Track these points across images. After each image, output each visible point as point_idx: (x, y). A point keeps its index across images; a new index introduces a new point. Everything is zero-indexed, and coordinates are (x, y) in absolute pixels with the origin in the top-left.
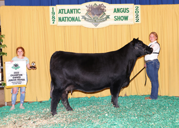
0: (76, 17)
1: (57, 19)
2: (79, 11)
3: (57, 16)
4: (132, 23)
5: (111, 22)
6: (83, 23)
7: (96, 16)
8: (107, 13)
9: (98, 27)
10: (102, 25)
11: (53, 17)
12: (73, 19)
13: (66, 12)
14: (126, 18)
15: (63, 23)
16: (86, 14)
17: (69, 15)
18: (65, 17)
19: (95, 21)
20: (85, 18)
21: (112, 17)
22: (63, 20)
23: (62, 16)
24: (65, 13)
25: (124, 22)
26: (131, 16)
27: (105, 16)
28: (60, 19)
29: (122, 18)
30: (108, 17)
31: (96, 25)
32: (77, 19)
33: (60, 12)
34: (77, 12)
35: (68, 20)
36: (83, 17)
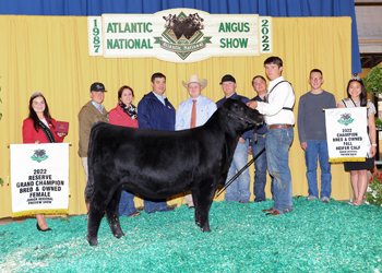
0: (144, 41)
1: (103, 43)
2: (150, 27)
3: (105, 36)
4: (255, 52)
5: (213, 50)
7: (183, 37)
8: (206, 32)
9: (187, 60)
10: (194, 57)
11: (96, 40)
12: (137, 44)
13: (123, 29)
14: (244, 43)
15: (116, 52)
16: (164, 33)
17: (128, 36)
18: (121, 40)
19: (182, 47)
20: (161, 43)
21: (216, 40)
22: (117, 45)
23: (114, 36)
24: (120, 31)
25: (240, 51)
26: (254, 38)
27: (202, 39)
28: (110, 44)
29: (236, 43)
30: (208, 40)
32: (145, 44)
33: (110, 28)
34: (146, 29)
35: (127, 45)
36: (158, 40)
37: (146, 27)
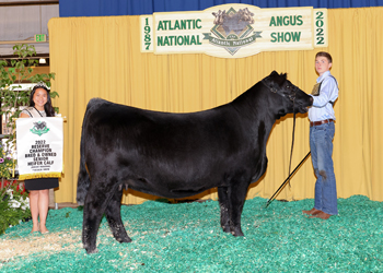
0: (193, 37)
1: (154, 41)
2: (199, 24)
3: (156, 34)
4: (309, 46)
5: (263, 45)
6: (207, 48)
7: (232, 33)
8: (256, 27)
9: (236, 55)
10: (244, 51)
11: (148, 38)
12: (186, 40)
13: (173, 26)
14: (296, 37)
15: (165, 49)
16: (214, 29)
17: (178, 33)
18: (171, 37)
19: (231, 43)
20: (210, 39)
21: (266, 35)
22: (167, 42)
23: (164, 34)
24: (170, 29)
25: (292, 45)
26: (308, 32)
27: (252, 34)
28: (160, 41)
29: (288, 37)
30: (257, 35)
31: (232, 52)
32: (195, 41)
33: (160, 26)
34: (195, 25)
35: (177, 42)
36: (207, 36)
37: (195, 24)
